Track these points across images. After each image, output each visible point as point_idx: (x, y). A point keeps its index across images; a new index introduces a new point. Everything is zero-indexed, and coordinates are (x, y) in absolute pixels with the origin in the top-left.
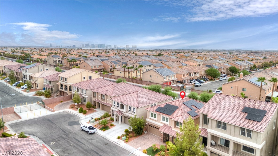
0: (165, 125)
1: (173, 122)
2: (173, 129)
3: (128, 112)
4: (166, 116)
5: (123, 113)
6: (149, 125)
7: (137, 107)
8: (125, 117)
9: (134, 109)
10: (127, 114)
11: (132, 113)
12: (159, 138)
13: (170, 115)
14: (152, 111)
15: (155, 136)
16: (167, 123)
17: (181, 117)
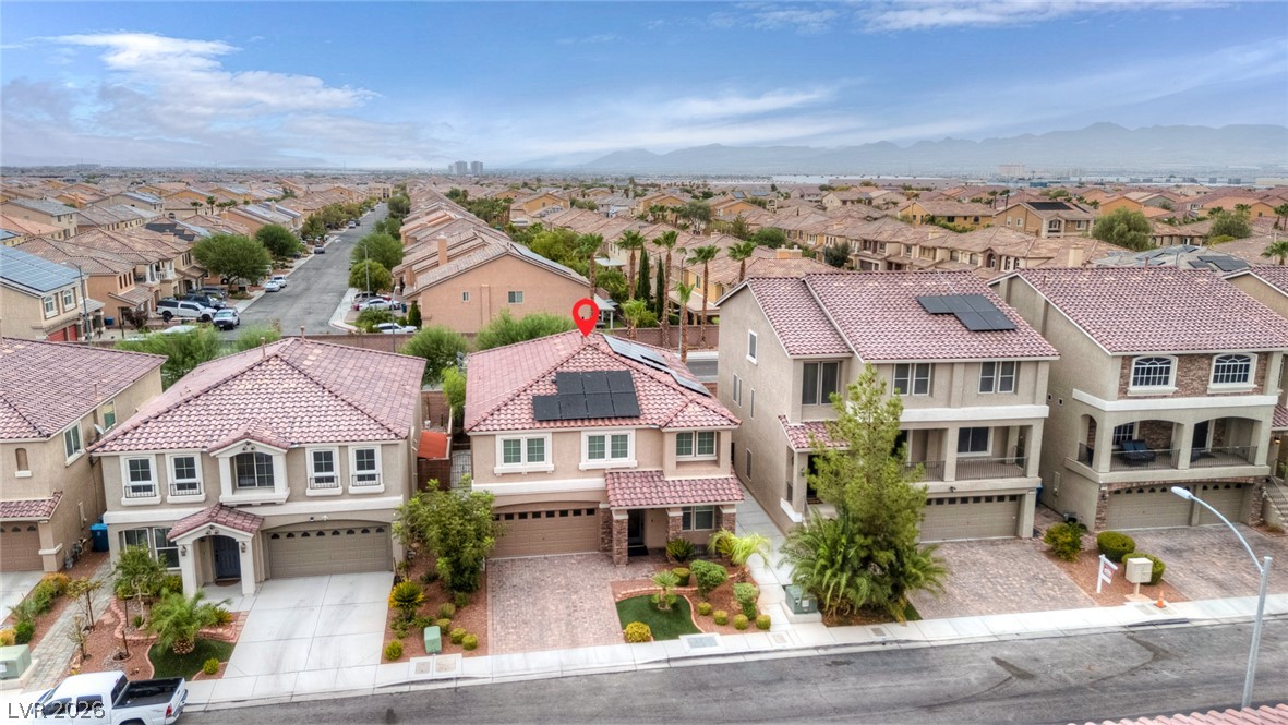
0: (613, 475)
2: (669, 479)
3: (309, 493)
6: (496, 512)
7: (396, 435)
8: (276, 536)
9: (365, 459)
10: (302, 509)
11: (352, 490)
12: (572, 557)
13: (637, 417)
14: (516, 426)
15: (546, 558)
16: (620, 462)
17: (697, 408)
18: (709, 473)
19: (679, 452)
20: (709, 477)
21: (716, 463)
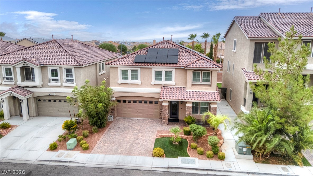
0: (164, 87)
1: (190, 75)
2: (188, 90)
3: (49, 84)
4: (163, 69)
5: (30, 91)
6: (118, 99)
7: (79, 64)
8: (39, 100)
9: (69, 73)
10: (46, 90)
11: (64, 85)
12: (148, 120)
13: (176, 64)
14: (126, 64)
15: (138, 119)
16: (168, 82)
17: (203, 61)
18: (206, 89)
19: (194, 80)
20: (206, 91)
21: (210, 85)
